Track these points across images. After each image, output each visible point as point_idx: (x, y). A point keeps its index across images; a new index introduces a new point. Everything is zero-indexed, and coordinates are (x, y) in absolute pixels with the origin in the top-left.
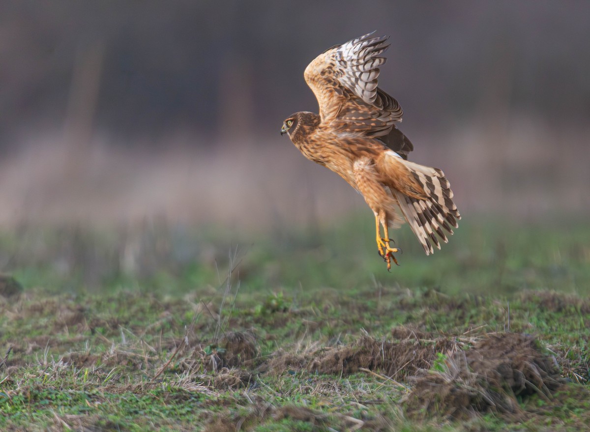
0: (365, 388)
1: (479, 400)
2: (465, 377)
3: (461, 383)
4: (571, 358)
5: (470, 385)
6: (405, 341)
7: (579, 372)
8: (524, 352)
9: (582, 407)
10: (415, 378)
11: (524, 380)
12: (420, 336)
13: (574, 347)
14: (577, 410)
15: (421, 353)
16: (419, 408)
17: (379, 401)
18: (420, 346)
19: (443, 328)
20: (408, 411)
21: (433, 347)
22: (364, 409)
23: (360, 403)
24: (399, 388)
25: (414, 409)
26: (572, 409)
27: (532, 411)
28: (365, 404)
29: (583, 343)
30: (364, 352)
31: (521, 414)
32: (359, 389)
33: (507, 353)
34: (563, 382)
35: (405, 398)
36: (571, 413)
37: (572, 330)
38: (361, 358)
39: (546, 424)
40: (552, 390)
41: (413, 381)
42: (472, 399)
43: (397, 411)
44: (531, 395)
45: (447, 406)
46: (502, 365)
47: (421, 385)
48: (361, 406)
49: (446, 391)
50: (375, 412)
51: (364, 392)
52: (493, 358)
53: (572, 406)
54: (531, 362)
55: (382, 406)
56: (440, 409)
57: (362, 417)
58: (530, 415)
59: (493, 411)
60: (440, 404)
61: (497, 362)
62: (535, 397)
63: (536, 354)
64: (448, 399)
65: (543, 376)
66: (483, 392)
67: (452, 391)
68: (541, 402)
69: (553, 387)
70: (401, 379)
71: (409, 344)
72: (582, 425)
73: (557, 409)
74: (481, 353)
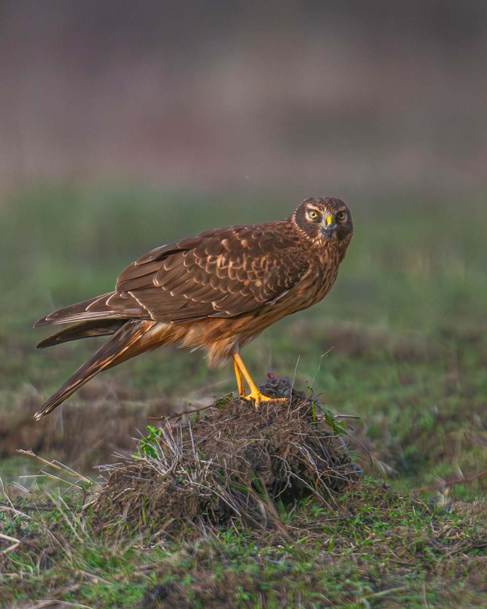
0: (28, 484)
1: (214, 506)
2: (192, 467)
3: (185, 476)
4: (373, 436)
5: (198, 480)
6: (98, 404)
7: (386, 460)
8: (291, 425)
9: (387, 519)
10: (107, 468)
11: (289, 473)
12: (122, 396)
13: (379, 418)
14: (377, 524)
15: (124, 424)
16: (114, 518)
17: (49, 506)
18: (123, 413)
19: (162, 383)
20: (95, 523)
21: (144, 414)
22: (23, 519)
23: (17, 508)
24: (82, 484)
25: (106, 520)
26: (368, 522)
27: (302, 526)
28: (26, 510)
29: (394, 412)
30: (29, 422)
31: (282, 531)
32: (17, 485)
33: (261, 427)
34: (355, 477)
35: (91, 501)
36: (367, 529)
37: (377, 388)
38: (25, 433)
39: (326, 547)
40: (336, 489)
41: (105, 474)
42: (203, 505)
43: (78, 523)
44: (300, 498)
45: (162, 515)
46: (253, 447)
47: (117, 479)
48: (18, 513)
49: (160, 491)
50: (40, 524)
51: (25, 490)
52: (237, 437)
53: (370, 517)
54: (301, 443)
55: (54, 514)
56: (148, 519)
57: (19, 533)
58: (299, 531)
59: (237, 524)
60: (149, 513)
61: (246, 442)
62: (307, 502)
63: (309, 429)
64: (162, 504)
65: (321, 467)
66: (222, 493)
67: (170, 489)
68: (317, 511)
69: (337, 486)
70: (88, 469)
71: (104, 410)
72: (384, 551)
73: (344, 522)
74: (219, 427)
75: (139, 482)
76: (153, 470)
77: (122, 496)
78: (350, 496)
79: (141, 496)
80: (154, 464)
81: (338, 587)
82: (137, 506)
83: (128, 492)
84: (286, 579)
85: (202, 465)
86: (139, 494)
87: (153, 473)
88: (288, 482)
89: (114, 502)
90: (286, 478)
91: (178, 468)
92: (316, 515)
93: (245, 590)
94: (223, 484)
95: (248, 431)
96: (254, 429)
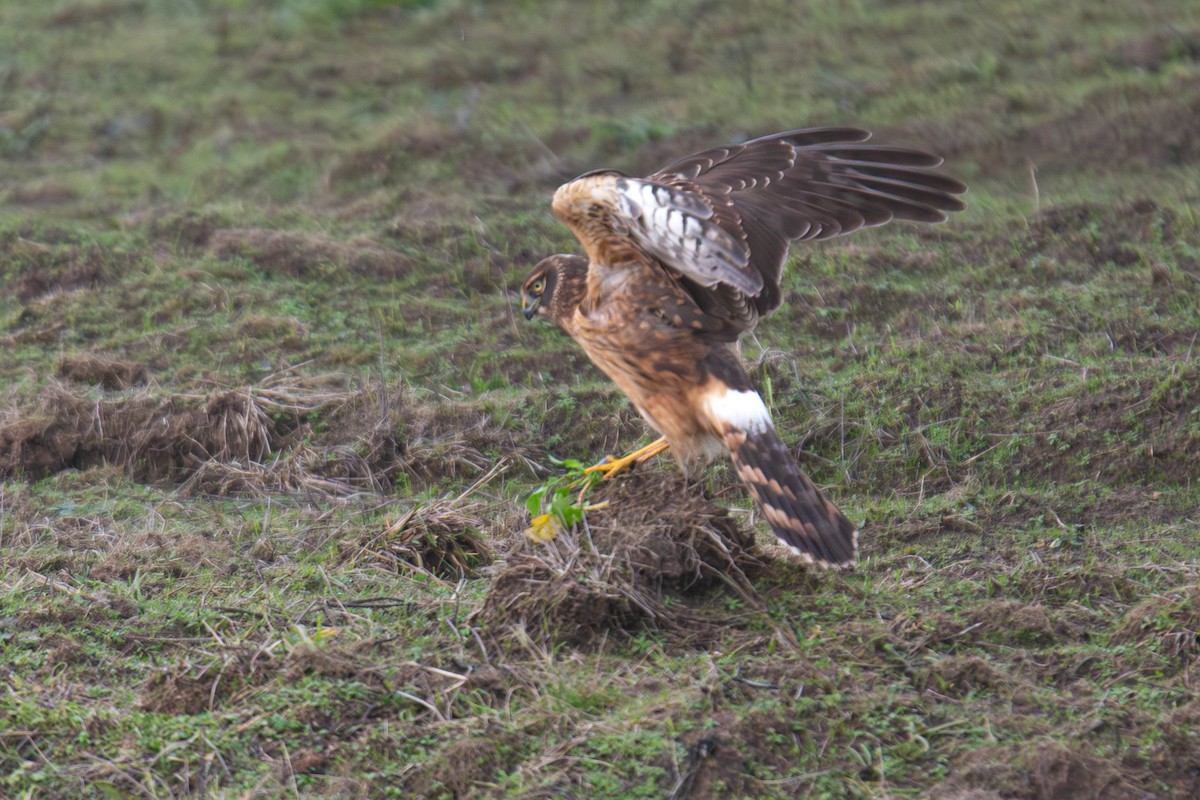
75: (533, 585)
76: (547, 570)
77: (516, 603)
78: (765, 583)
79: (540, 601)
80: (547, 562)
81: (885, 723)
82: (536, 613)
83: (523, 598)
84: (821, 715)
85: (603, 560)
86: (536, 599)
87: (548, 574)
88: (699, 573)
89: (507, 609)
90: (695, 568)
91: (575, 566)
92: (732, 607)
93: (777, 732)
94: (629, 581)
95: (643, 516)
96: (650, 512)
